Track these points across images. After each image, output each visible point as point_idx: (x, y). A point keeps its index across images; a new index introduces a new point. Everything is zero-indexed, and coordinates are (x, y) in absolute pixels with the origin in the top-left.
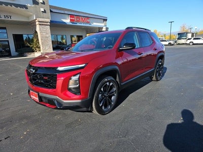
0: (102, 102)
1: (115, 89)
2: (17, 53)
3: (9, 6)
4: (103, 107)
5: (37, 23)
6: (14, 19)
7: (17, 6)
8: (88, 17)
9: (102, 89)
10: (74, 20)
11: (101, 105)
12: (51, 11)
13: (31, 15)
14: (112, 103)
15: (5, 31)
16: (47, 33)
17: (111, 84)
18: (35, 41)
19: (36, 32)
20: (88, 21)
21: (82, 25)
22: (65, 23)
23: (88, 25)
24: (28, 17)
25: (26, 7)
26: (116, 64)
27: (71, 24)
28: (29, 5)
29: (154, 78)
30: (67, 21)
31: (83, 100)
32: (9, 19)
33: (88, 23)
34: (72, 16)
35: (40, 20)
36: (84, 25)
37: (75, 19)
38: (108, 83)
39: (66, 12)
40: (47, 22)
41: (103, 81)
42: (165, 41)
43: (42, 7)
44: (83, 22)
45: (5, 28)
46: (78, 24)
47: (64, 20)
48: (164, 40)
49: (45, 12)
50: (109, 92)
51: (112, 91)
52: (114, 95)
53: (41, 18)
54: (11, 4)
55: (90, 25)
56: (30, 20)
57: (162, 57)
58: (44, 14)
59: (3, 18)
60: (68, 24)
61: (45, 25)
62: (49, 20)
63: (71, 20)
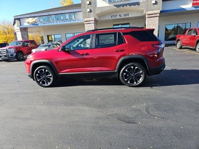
4: (41, 82)
5: (147, 16)
6: (131, 16)
7: (130, 5)
11: (38, 80)
13: (144, 10)
15: (128, 26)
22: (184, 9)
25: (138, 4)
27: (194, 9)
28: (141, 1)
32: (127, 17)
35: (150, 12)
38: (43, 70)
45: (129, 24)
47: (183, 7)
50: (46, 75)
53: (150, 10)
54: (126, 5)
58: (155, 5)
59: (123, 17)
60: (188, 10)
61: (154, 17)
62: (159, 11)
63: (193, 4)
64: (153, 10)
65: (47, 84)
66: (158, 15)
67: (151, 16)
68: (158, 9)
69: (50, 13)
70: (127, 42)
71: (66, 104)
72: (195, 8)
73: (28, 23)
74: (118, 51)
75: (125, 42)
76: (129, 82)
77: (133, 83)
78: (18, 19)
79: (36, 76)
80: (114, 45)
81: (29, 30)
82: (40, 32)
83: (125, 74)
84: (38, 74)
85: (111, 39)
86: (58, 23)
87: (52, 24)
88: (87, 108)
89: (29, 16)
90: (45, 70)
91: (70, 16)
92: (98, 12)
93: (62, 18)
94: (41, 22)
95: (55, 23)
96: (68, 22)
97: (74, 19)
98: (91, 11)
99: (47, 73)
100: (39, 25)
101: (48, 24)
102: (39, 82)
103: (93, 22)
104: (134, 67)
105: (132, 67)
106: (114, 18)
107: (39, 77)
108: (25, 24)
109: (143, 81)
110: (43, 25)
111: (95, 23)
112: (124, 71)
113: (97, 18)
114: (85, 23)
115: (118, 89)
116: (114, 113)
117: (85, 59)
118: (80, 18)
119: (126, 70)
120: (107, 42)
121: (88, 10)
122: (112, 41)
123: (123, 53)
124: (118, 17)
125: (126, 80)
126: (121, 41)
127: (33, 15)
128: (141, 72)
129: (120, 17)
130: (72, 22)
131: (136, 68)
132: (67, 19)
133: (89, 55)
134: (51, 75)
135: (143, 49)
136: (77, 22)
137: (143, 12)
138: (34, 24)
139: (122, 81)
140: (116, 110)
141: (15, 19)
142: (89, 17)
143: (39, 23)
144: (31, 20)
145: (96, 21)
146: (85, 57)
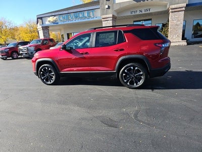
5: (170, 11)
13: (167, 4)
15: (150, 22)
16: (178, 21)
32: (148, 12)
35: (173, 6)
40: (182, 8)
53: (175, 4)
56: (167, 9)
59: (144, 12)
61: (178, 11)
62: (185, 5)
64: (178, 4)
65: (50, 82)
66: (184, 9)
67: (175, 10)
68: (183, 3)
69: (70, 11)
70: (127, 41)
71: (59, 103)
73: (49, 21)
74: (117, 51)
75: (125, 41)
76: (128, 84)
77: (133, 84)
78: (40, 18)
79: (40, 73)
80: (114, 44)
81: (50, 28)
82: (60, 30)
83: (124, 75)
84: (42, 71)
85: (111, 38)
86: (77, 21)
87: (71, 22)
88: (76, 108)
89: (50, 15)
90: (48, 69)
91: (89, 14)
92: (116, 8)
93: (81, 16)
94: (61, 21)
95: (74, 22)
96: (86, 20)
97: (93, 17)
98: (109, 7)
99: (50, 72)
100: (60, 23)
101: (67, 22)
102: (43, 80)
103: (111, 19)
104: (134, 68)
105: (132, 68)
106: (134, 14)
107: (43, 75)
108: (47, 23)
109: (143, 83)
110: (63, 23)
111: (113, 20)
112: (123, 72)
113: (116, 15)
114: (103, 20)
115: (117, 90)
116: (101, 115)
117: (84, 58)
118: (98, 15)
119: (126, 71)
120: (107, 40)
121: (107, 7)
122: (112, 40)
123: (122, 52)
124: (138, 13)
125: (125, 81)
126: (121, 40)
127: (53, 14)
128: (142, 73)
129: (141, 13)
130: (91, 19)
131: (136, 68)
132: (86, 17)
133: (89, 54)
134: (53, 73)
135: (144, 48)
136: (95, 19)
137: (166, 6)
138: (55, 22)
139: (122, 82)
140: (104, 113)
141: (38, 18)
142: (106, 14)
143: (59, 21)
144: (51, 19)
145: (114, 18)
146: (84, 56)
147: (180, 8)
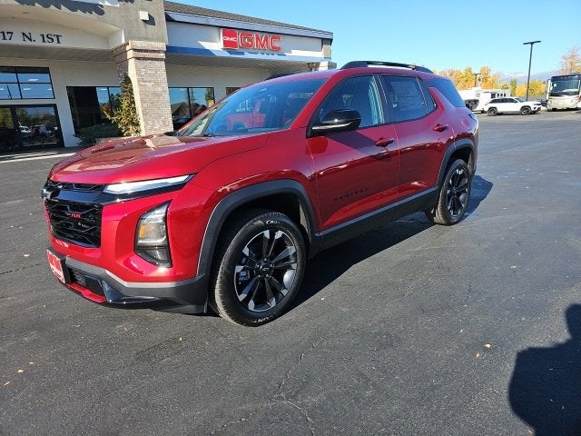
0: (247, 289)
1: (292, 249)
2: (77, 141)
3: (52, 7)
4: (251, 305)
5: (130, 54)
6: (67, 43)
7: (73, 6)
8: (275, 34)
9: (246, 251)
10: (234, 44)
11: (241, 297)
12: (169, 19)
13: (113, 33)
14: (284, 292)
15: (45, 77)
16: (157, 84)
17: (279, 235)
18: (125, 104)
19: (128, 80)
20: (277, 44)
21: (259, 56)
22: (208, 51)
23: (275, 57)
24: (107, 37)
25: (98, 10)
26: (296, 175)
27: (227, 54)
28: (107, 4)
29: (439, 217)
30: (216, 46)
31: (182, 283)
32: (55, 44)
33: (276, 50)
34: (228, 31)
35: (139, 44)
36: (265, 57)
37: (238, 39)
38: (267, 234)
39: (213, 21)
40: (158, 52)
41: (248, 226)
42: (512, 101)
43: (143, 9)
44: (262, 48)
45: (45, 71)
46: (248, 56)
47: (207, 45)
48: (508, 97)
49: (151, 21)
50: (272, 258)
51: (282, 255)
52: (289, 267)
53: (140, 39)
55: (282, 58)
56: (112, 47)
57: (466, 153)
58: (150, 27)
59: (38, 42)
60: (217, 54)
61: (152, 59)
62: (162, 46)
63: (226, 43)
64: (147, 39)
66: (162, 55)
67: (143, 55)
68: (158, 40)
72: (230, 53)
76: (452, 212)
83: (448, 192)
105: (457, 171)
112: (447, 185)
119: (450, 182)
124: (17, 40)
125: (449, 208)
129: (28, 42)
147: (154, 51)
